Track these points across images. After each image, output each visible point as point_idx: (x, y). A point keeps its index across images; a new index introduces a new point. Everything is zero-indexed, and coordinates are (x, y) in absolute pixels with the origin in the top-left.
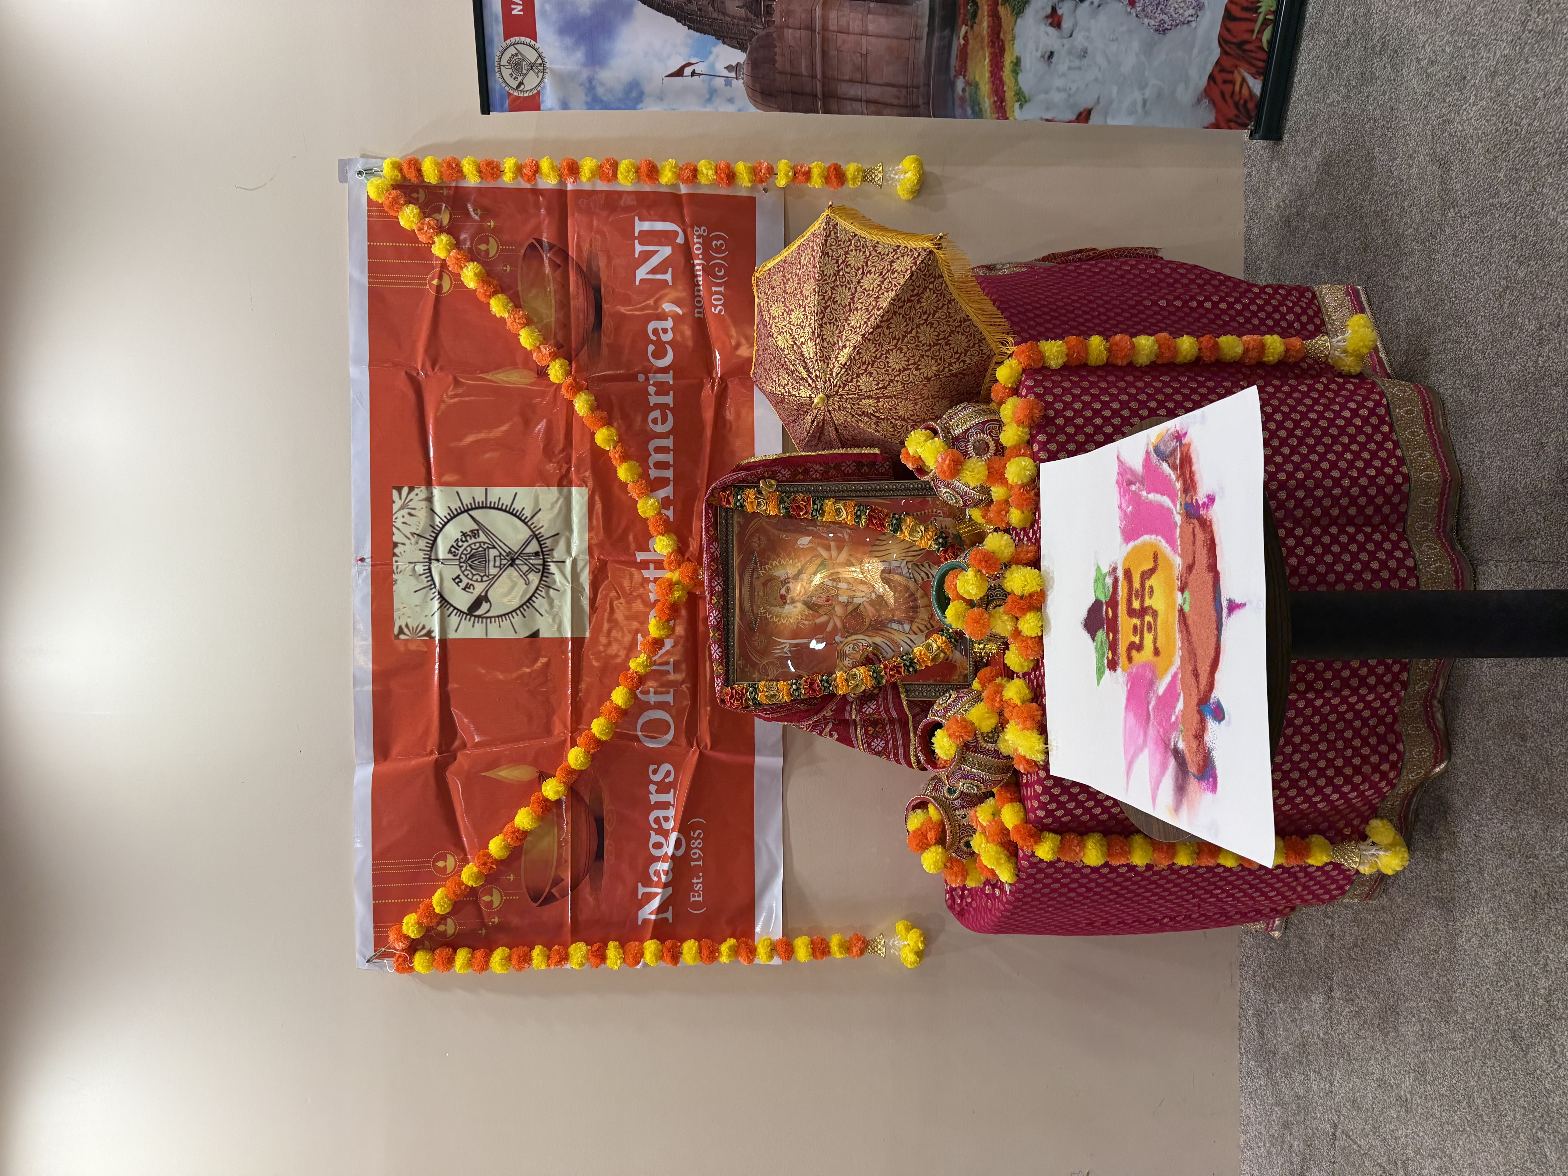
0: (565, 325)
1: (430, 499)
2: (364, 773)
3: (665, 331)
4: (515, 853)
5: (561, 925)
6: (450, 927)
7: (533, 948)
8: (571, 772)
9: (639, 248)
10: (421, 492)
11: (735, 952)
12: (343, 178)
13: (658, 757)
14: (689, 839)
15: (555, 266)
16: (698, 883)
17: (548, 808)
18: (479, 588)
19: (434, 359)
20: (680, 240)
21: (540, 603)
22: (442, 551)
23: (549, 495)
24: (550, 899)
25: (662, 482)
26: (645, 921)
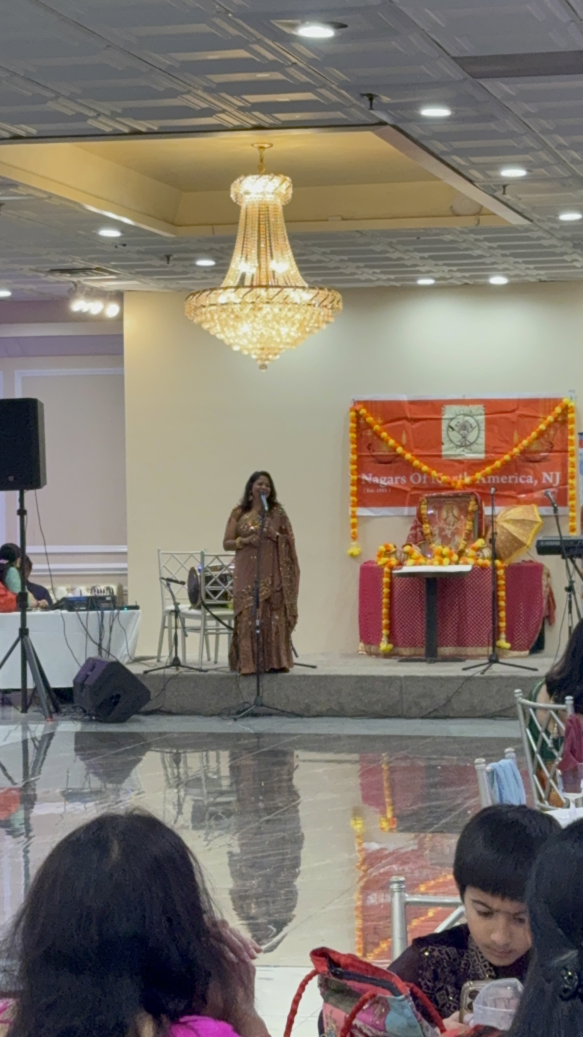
0: (530, 452)
1: (481, 415)
2: (405, 398)
3: (529, 481)
4: (382, 440)
5: (361, 451)
6: (362, 421)
7: (357, 444)
8: (404, 455)
9: (552, 473)
10: (483, 412)
11: (353, 501)
12: (570, 391)
13: (408, 479)
14: (385, 488)
15: (547, 450)
16: (372, 491)
17: (394, 449)
18: (456, 428)
19: (520, 416)
20: (554, 485)
21: (452, 445)
22: (467, 418)
23: (483, 448)
24: (369, 449)
25: (487, 479)
26: (362, 476)
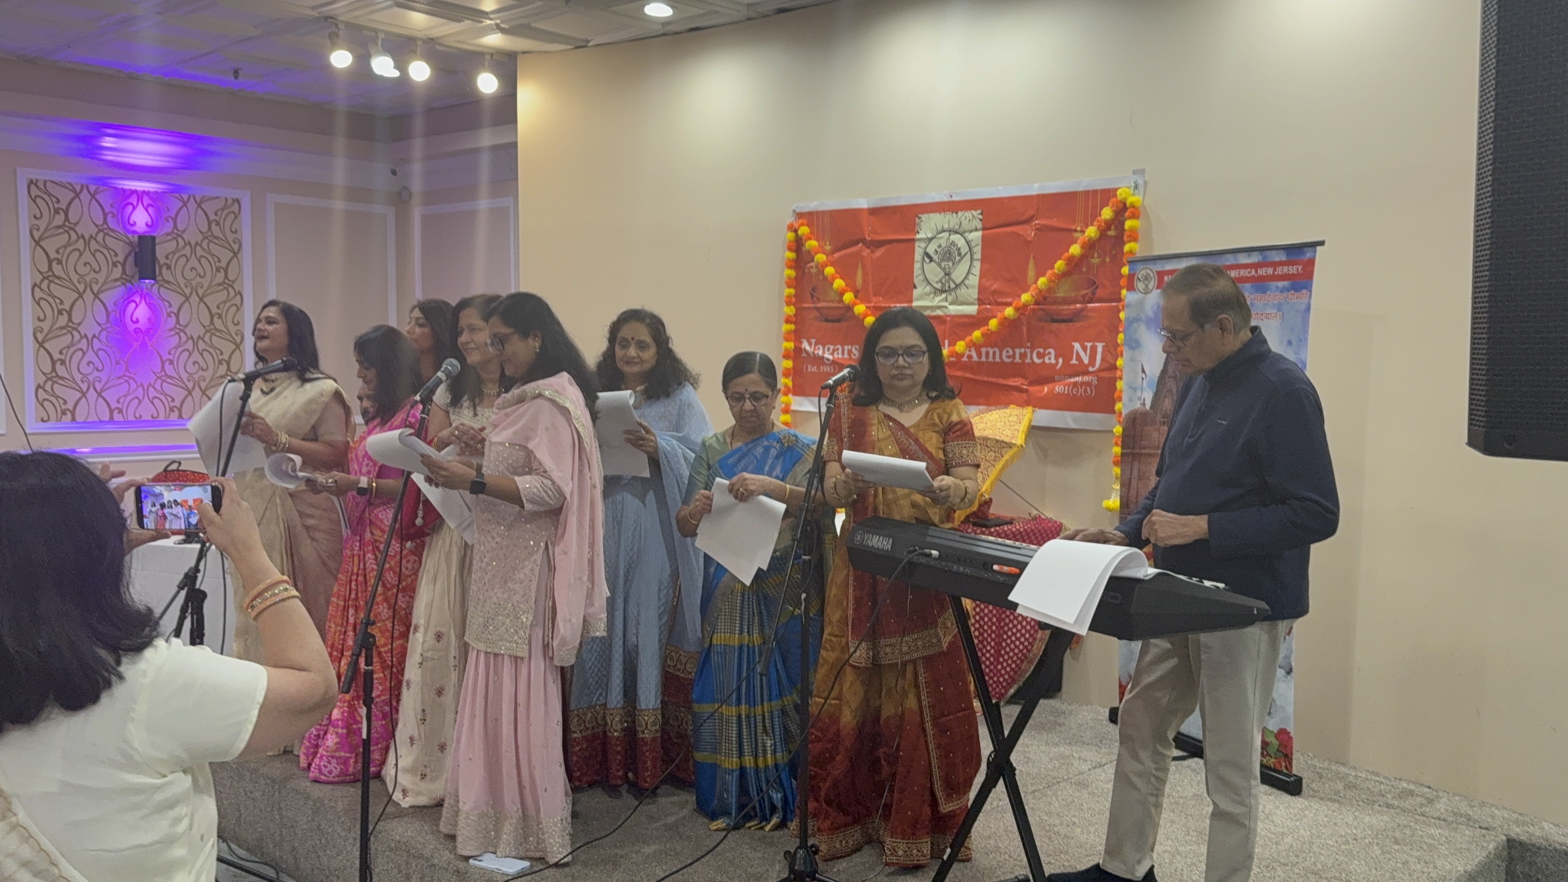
0: (1055, 302)
1: (976, 230)
2: (863, 204)
3: (1050, 359)
4: (827, 279)
5: (801, 302)
6: (802, 249)
7: (795, 288)
8: (853, 307)
9: (1089, 345)
10: (979, 225)
12: (1135, 172)
14: (830, 365)
15: (1084, 296)
16: (814, 369)
17: (841, 295)
18: (935, 257)
19: (1041, 229)
20: (1091, 369)
21: (928, 288)
22: (955, 237)
23: (974, 294)
24: (812, 296)
25: (979, 355)
26: (801, 343)
